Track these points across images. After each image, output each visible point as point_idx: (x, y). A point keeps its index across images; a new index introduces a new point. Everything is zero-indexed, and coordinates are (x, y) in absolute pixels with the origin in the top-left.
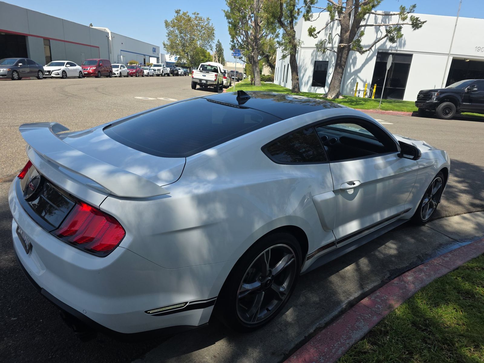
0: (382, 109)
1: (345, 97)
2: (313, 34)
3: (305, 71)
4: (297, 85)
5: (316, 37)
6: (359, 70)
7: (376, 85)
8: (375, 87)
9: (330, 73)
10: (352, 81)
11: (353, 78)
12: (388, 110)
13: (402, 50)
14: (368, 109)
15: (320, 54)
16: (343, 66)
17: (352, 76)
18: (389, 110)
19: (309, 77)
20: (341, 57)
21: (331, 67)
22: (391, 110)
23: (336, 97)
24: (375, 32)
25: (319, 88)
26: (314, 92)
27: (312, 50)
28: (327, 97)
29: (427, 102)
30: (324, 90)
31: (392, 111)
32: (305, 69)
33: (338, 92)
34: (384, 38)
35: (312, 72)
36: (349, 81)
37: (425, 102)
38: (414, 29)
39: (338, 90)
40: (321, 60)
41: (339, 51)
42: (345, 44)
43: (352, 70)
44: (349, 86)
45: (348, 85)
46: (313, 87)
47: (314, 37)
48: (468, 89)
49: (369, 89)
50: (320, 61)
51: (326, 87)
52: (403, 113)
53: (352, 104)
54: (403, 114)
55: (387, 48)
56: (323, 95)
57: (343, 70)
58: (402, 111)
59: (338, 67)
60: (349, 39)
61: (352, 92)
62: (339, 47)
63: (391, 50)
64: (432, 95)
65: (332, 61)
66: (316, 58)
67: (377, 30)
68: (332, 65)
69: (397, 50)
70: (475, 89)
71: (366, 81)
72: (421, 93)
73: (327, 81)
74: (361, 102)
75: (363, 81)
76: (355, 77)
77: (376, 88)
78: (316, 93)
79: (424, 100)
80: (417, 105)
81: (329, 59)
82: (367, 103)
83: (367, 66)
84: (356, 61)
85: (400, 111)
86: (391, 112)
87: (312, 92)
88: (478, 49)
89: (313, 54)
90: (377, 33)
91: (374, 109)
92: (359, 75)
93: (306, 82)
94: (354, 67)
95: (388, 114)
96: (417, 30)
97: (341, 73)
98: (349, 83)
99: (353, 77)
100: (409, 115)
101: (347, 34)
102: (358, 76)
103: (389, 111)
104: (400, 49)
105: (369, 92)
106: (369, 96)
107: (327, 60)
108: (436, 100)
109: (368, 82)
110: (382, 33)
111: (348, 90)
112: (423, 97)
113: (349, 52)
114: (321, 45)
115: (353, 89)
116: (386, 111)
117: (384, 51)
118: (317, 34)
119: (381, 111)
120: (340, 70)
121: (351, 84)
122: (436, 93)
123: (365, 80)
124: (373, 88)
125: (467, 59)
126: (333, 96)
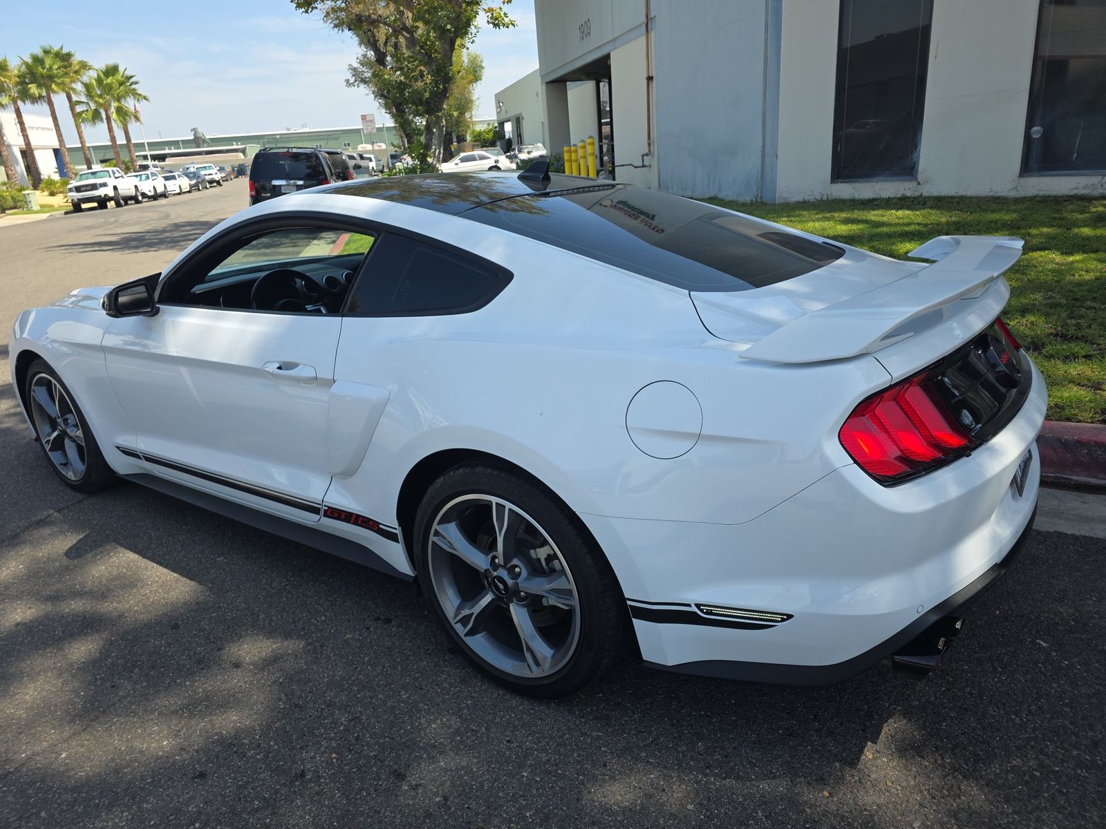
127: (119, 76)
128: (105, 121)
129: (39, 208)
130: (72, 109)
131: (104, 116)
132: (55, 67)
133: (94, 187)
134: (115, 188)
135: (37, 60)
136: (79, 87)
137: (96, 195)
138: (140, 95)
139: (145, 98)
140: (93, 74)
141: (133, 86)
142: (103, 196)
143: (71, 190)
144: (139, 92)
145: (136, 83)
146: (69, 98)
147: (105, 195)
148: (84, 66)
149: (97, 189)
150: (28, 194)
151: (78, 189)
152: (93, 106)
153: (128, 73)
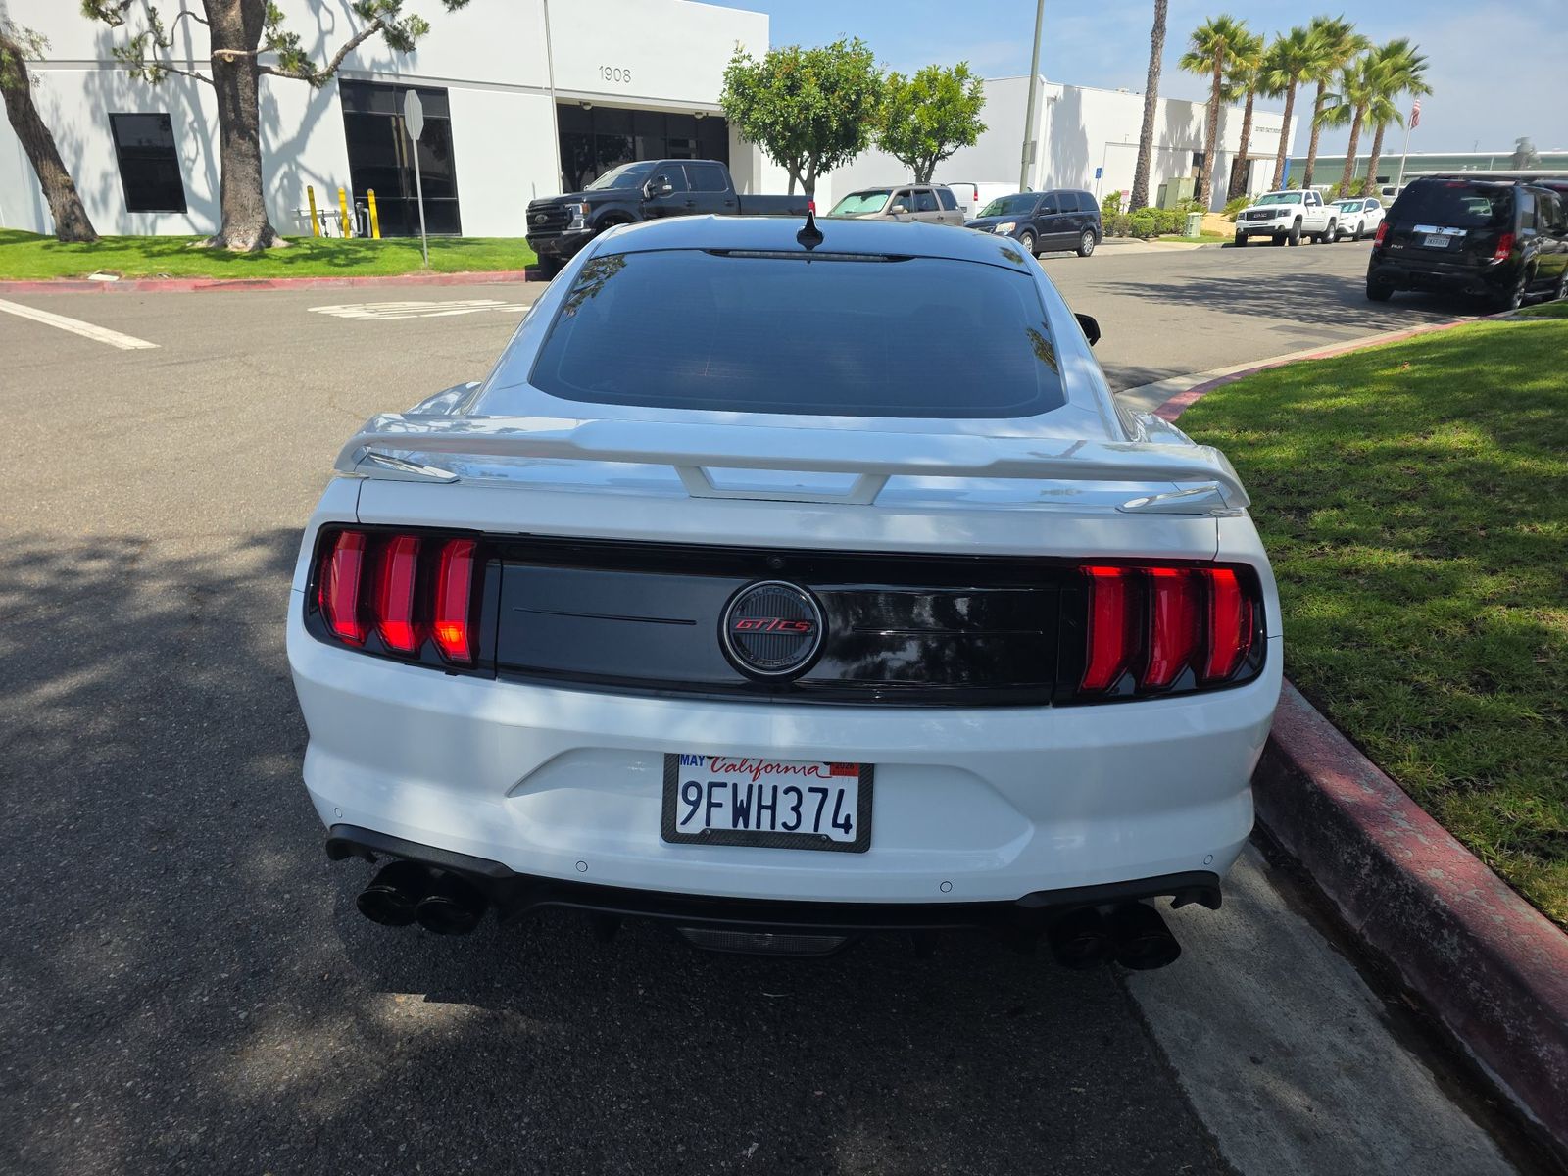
0: (437, 267)
1: (293, 242)
2: (103, 9)
3: (79, 151)
4: (78, 212)
5: (118, 20)
6: (299, 143)
7: (371, 192)
8: (372, 199)
9: (189, 159)
10: (286, 182)
11: (285, 172)
12: (455, 271)
13: (412, 74)
14: (395, 274)
15: (124, 87)
16: (253, 132)
17: (280, 165)
18: (460, 271)
19: (105, 176)
20: (235, 97)
21: (187, 134)
22: (465, 270)
23: (263, 244)
24: (311, 12)
25: (163, 217)
26: (146, 232)
27: (81, 73)
28: (226, 246)
29: (565, 233)
30: (185, 223)
31: (467, 273)
32: (74, 143)
33: (262, 225)
34: (373, 33)
35: (110, 155)
36: (276, 183)
37: (558, 235)
38: (450, 9)
39: (260, 218)
40: (135, 110)
41: (220, 75)
42: (238, 52)
43: (274, 146)
44: (280, 200)
45: (275, 198)
46: (135, 215)
47: (109, 22)
48: (649, 189)
49: (350, 207)
50: (130, 115)
51: (190, 210)
52: (500, 275)
53: (336, 261)
54: (501, 277)
55: (363, 67)
56: (206, 241)
57: (256, 144)
58: (495, 268)
59: (234, 136)
60: (246, 32)
61: (297, 223)
62: (216, 62)
63: (381, 74)
64: (571, 212)
65: (185, 114)
66: (110, 102)
67: (314, 4)
68: (187, 127)
69: (397, 76)
70: (669, 187)
71: (332, 180)
72: (535, 210)
73: (190, 188)
74: (360, 252)
75: (321, 180)
76: (290, 168)
77: (378, 203)
78: (158, 233)
79: (552, 228)
80: (535, 248)
81: (166, 105)
82: (379, 253)
83: (318, 128)
84: (276, 110)
85: (490, 271)
86: (469, 276)
87: (138, 232)
88: (608, 72)
89: (91, 87)
90: (317, 13)
91: (415, 273)
92: (302, 159)
93: (98, 197)
94: (276, 133)
95: (462, 281)
96: (458, 11)
97: (253, 156)
98: (277, 191)
99: (284, 168)
100: (516, 280)
101: (233, 13)
102: (299, 166)
103: (461, 274)
104: (404, 73)
105: (354, 217)
106: (359, 230)
107: (162, 110)
108: (585, 228)
109: (338, 182)
110: (331, 13)
111: (281, 215)
112: (548, 221)
113: (257, 79)
114: (135, 52)
115: (299, 212)
116: (450, 272)
117: (359, 78)
118: (119, 8)
119: (436, 275)
120: (246, 146)
121: (285, 195)
122: (581, 207)
123: (327, 178)
124: (367, 205)
125: (585, 104)
126: (252, 241)
127: (1401, 60)
128: (1353, 123)
129: (1199, 235)
130: (1318, 103)
131: (1354, 115)
132: (1317, 46)
133: (1270, 215)
134: (1299, 218)
135: (1299, 38)
136: (1337, 74)
137: (1270, 225)
138: (1421, 86)
139: (1427, 91)
140: (1364, 55)
141: (1416, 73)
142: (1277, 228)
143: (1242, 217)
144: (1422, 82)
145: (1423, 68)
146: (1321, 89)
147: (1280, 227)
148: (1359, 44)
149: (1274, 218)
150: (1193, 216)
151: (1250, 216)
152: (1345, 101)
153: (1418, 54)
